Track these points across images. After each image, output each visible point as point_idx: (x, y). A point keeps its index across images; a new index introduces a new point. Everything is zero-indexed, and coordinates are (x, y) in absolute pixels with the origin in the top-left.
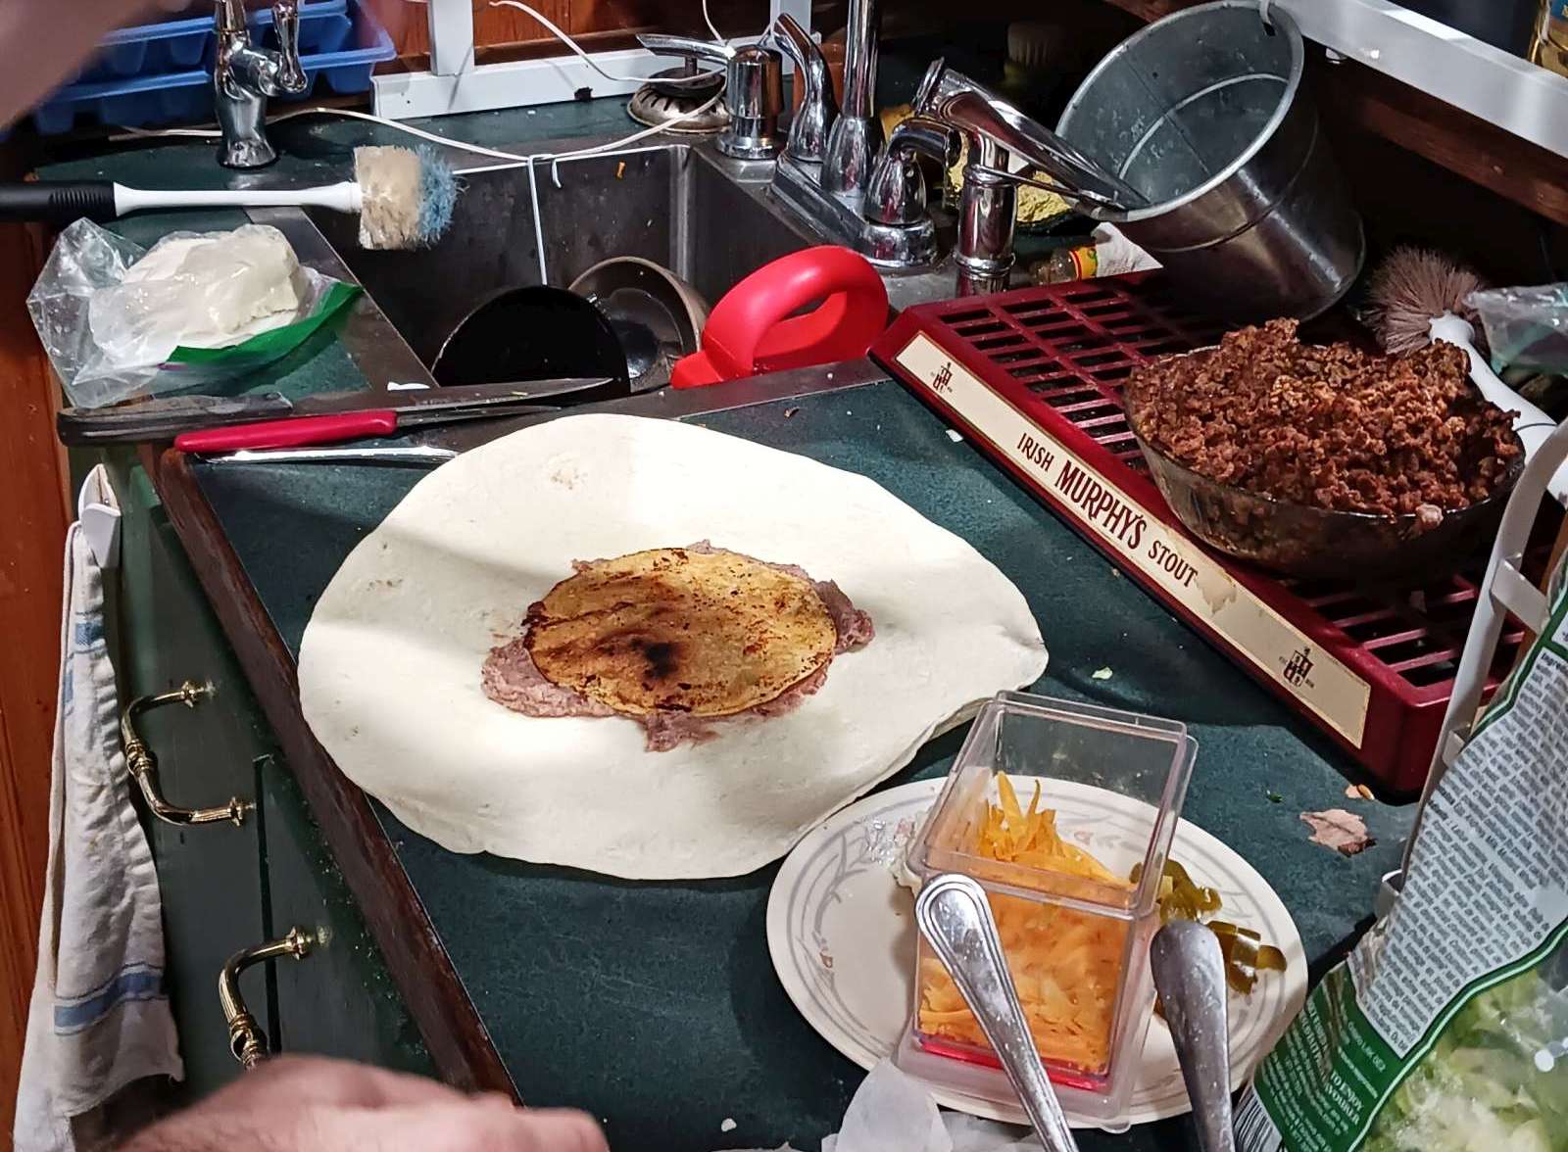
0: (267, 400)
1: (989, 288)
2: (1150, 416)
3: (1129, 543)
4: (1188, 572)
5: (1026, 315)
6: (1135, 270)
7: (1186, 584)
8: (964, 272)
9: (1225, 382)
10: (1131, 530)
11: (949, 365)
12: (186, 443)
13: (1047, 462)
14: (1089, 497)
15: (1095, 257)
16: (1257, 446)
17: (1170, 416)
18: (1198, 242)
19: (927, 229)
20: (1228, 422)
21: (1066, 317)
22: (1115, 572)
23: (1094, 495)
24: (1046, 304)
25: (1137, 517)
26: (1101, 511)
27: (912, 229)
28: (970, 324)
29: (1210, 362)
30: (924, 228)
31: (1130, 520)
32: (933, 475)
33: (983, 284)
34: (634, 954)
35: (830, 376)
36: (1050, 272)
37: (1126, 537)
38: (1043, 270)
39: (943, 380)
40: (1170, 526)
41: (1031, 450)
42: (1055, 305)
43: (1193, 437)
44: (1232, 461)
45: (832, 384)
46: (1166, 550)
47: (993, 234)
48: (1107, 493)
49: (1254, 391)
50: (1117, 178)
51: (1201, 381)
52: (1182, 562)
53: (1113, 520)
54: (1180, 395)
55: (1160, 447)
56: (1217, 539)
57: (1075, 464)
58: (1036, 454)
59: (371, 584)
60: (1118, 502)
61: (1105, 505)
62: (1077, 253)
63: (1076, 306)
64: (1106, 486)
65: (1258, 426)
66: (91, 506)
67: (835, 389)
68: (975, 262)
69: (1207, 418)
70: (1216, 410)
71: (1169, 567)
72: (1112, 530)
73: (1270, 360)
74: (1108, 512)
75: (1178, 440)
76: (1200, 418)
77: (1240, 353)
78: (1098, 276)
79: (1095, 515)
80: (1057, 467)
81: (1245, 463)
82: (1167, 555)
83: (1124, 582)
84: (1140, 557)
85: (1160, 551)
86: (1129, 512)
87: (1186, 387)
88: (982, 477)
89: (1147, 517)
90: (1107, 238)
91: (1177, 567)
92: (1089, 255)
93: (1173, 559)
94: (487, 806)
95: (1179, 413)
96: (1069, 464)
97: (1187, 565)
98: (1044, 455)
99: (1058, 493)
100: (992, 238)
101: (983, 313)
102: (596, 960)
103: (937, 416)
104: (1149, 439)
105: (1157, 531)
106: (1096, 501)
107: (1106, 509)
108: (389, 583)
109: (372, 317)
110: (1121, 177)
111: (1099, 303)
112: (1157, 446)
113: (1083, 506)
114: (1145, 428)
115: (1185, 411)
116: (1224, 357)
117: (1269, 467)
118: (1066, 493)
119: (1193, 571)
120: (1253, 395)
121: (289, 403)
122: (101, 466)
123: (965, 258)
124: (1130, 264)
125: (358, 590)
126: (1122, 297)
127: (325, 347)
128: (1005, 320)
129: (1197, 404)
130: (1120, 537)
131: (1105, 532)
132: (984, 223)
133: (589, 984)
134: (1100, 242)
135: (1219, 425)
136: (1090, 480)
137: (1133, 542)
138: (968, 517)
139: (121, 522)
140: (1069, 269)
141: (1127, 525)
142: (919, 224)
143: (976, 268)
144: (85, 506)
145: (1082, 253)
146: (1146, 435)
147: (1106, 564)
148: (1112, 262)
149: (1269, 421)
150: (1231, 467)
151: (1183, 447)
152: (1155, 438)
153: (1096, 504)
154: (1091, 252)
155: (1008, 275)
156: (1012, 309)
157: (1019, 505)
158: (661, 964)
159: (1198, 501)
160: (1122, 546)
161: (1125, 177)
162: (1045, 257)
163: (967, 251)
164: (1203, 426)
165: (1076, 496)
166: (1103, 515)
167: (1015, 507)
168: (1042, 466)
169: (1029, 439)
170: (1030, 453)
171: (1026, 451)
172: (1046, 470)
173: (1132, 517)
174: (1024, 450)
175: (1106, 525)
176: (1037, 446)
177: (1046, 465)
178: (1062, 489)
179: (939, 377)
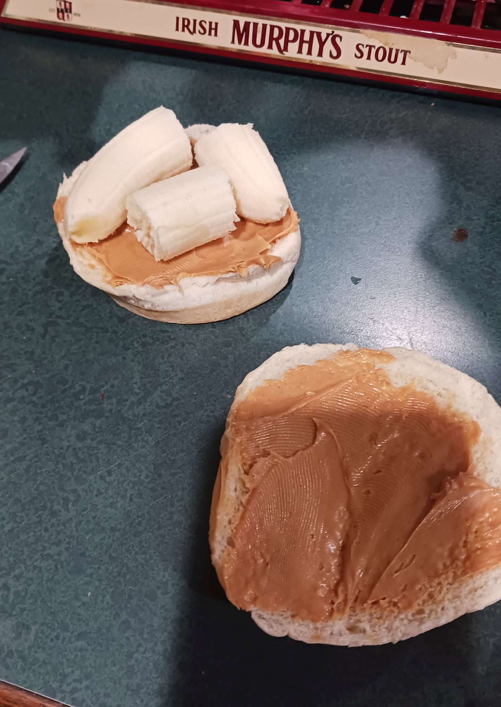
3: (331, 55)
4: (401, 56)
7: (404, 63)
10: (328, 46)
13: (214, 29)
14: (271, 38)
23: (276, 35)
25: (328, 35)
26: (290, 44)
31: (323, 39)
37: (326, 53)
41: (191, 27)
46: (370, 47)
48: (288, 29)
52: (391, 50)
53: (305, 47)
57: (242, 20)
58: (198, 27)
60: (303, 32)
61: (291, 38)
64: (283, 24)
71: (380, 58)
72: (309, 53)
74: (298, 42)
79: (286, 49)
82: (373, 51)
84: (348, 62)
85: (365, 51)
86: (319, 34)
89: (339, 31)
91: (388, 55)
93: (381, 50)
96: (236, 23)
97: (397, 51)
98: (207, 26)
99: (239, 48)
105: (352, 37)
106: (280, 39)
107: (294, 40)
113: (270, 47)
118: (246, 43)
119: (406, 52)
130: (320, 54)
131: (304, 57)
136: (264, 26)
137: (335, 54)
141: (322, 44)
153: (282, 42)
160: (326, 59)
165: (258, 42)
166: (293, 47)
168: (210, 34)
169: (184, 19)
170: (192, 30)
171: (186, 29)
172: (216, 35)
173: (324, 37)
174: (183, 30)
175: (300, 51)
176: (195, 21)
177: (213, 32)
178: (240, 42)
179: (58, 9)
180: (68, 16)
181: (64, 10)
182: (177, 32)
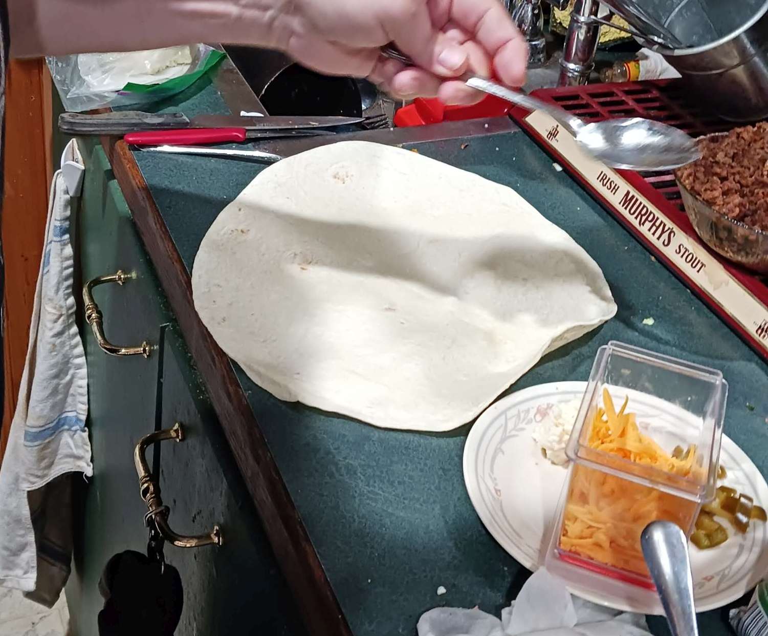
0: (176, 117)
1: (578, 80)
2: (690, 175)
4: (699, 265)
5: (602, 100)
6: (660, 78)
7: (698, 271)
8: (564, 71)
9: (733, 158)
10: (665, 236)
11: (557, 126)
12: (131, 139)
13: (615, 189)
14: (640, 213)
15: (639, 68)
16: (752, 199)
17: (700, 175)
18: (711, 69)
19: (542, 43)
20: (736, 183)
21: (622, 103)
22: (653, 258)
23: (643, 212)
24: (611, 94)
25: (669, 229)
26: (647, 222)
27: (534, 43)
28: (570, 103)
29: (724, 145)
30: (540, 43)
31: (665, 230)
32: (546, 190)
33: (575, 78)
34: (383, 475)
35: (486, 126)
36: (613, 74)
37: (662, 239)
38: (609, 73)
39: (553, 134)
40: (690, 236)
41: (605, 181)
42: (617, 95)
43: (715, 190)
44: (738, 207)
45: (488, 130)
46: (686, 250)
47: (584, 51)
48: (651, 213)
49: (753, 166)
50: (663, 26)
51: (720, 157)
52: (696, 259)
53: (654, 228)
54: (706, 163)
55: (694, 193)
56: (723, 249)
59: (232, 231)
61: (650, 219)
62: (629, 64)
63: (630, 97)
64: (651, 208)
65: (755, 187)
66: (67, 163)
67: (489, 134)
68: (572, 66)
69: (723, 179)
70: (729, 175)
71: (688, 260)
72: (654, 234)
73: (762, 148)
74: (652, 223)
75: (706, 190)
76: (720, 179)
77: (742, 141)
78: (639, 80)
79: (643, 224)
80: (620, 194)
81: (745, 208)
82: (687, 253)
83: (657, 264)
84: (670, 252)
85: (683, 250)
86: (665, 225)
87: (711, 159)
88: (574, 193)
89: (676, 229)
90: (646, 57)
91: (693, 261)
92: (635, 66)
93: (691, 256)
94: (298, 374)
95: (705, 174)
97: (699, 261)
98: (613, 186)
99: (621, 209)
100: (584, 52)
101: (576, 97)
102: (362, 477)
103: (547, 154)
104: (689, 189)
105: (681, 238)
106: (644, 216)
107: (650, 221)
108: (242, 231)
109: (231, 71)
110: (666, 26)
111: (643, 96)
112: (692, 192)
113: (636, 218)
114: (687, 181)
115: (709, 172)
116: (733, 143)
117: (759, 212)
118: (626, 208)
119: (703, 265)
120: (752, 169)
121: (188, 121)
122: (74, 139)
123: (566, 63)
124: (658, 74)
125: (224, 234)
126: (655, 93)
127: (205, 87)
128: (589, 102)
129: (718, 170)
130: (658, 238)
131: (649, 235)
132: (580, 45)
133: (358, 492)
134: (642, 59)
135: (730, 184)
136: (641, 203)
137: (666, 243)
138: (567, 217)
139: (84, 172)
140: (624, 74)
141: (663, 232)
142: (538, 40)
143: (572, 69)
144: (65, 162)
145: (632, 65)
146: (687, 186)
147: (647, 254)
148: (648, 72)
149: (761, 185)
150: (737, 210)
151: (708, 195)
152: (692, 188)
153: (644, 218)
154: (637, 65)
155: (589, 74)
156: (593, 96)
157: (596, 212)
158: (399, 483)
159: (714, 227)
160: (658, 244)
161: (667, 26)
162: (610, 65)
163: (568, 58)
164: (721, 183)
165: (632, 212)
166: (648, 225)
167: (594, 213)
168: (612, 191)
169: (604, 175)
170: (605, 183)
171: (602, 181)
172: (614, 194)
173: (666, 228)
174: (600, 181)
175: (649, 230)
176: (609, 179)
177: (614, 191)
178: (623, 206)
179: (550, 132)
180: (552, 138)
182: (596, 181)
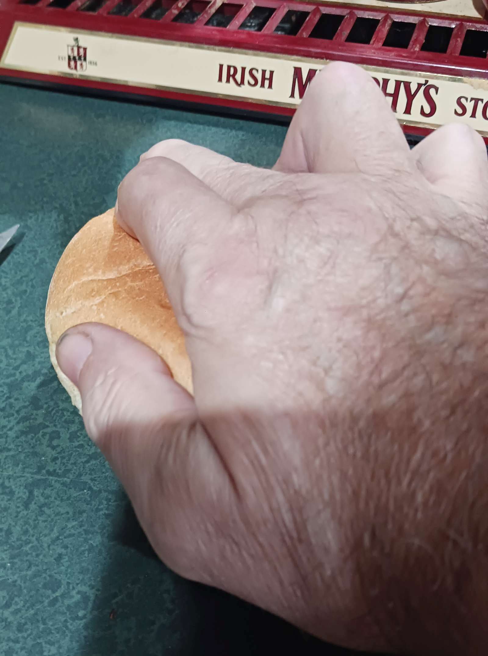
3: (423, 113)
10: (420, 101)
11: (76, 40)
13: (267, 79)
25: (420, 86)
31: (413, 92)
37: (415, 109)
41: (238, 77)
46: (476, 101)
57: (306, 66)
58: (247, 77)
60: (386, 81)
82: (481, 106)
85: (469, 106)
86: (407, 85)
89: (434, 79)
98: (259, 76)
105: (454, 87)
130: (408, 111)
137: (427, 110)
141: (410, 97)
168: (263, 85)
169: (229, 67)
170: (239, 81)
171: (231, 79)
172: (270, 86)
173: (413, 88)
176: (243, 69)
177: (267, 83)
178: (301, 96)
179: (69, 57)
180: (81, 65)
181: (77, 58)
182: (220, 83)
